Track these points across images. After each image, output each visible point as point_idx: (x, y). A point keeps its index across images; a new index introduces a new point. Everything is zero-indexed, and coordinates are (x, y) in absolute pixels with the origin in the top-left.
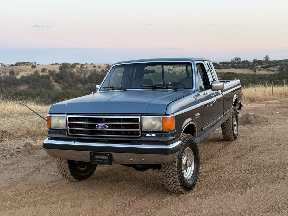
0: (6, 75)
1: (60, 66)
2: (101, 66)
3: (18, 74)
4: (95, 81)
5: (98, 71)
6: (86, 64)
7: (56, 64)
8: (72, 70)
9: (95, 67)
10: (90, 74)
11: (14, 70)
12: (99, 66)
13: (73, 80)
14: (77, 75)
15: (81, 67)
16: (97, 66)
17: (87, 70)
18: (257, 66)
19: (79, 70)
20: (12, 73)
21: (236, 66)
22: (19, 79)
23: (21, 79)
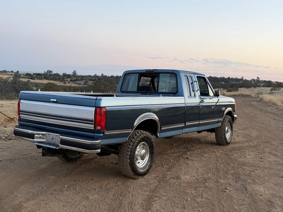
18: (67, 79)
21: (48, 77)
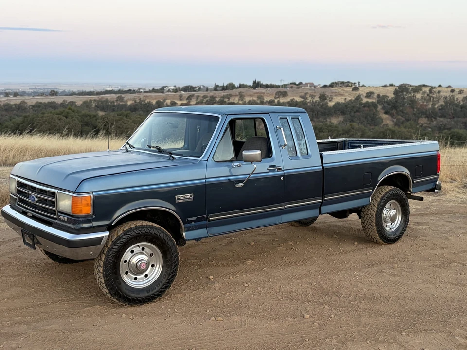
0: (314, 100)
1: (395, 88)
2: (465, 90)
3: (332, 99)
4: (450, 115)
5: (457, 99)
6: (440, 86)
7: (391, 85)
8: (414, 96)
9: (453, 91)
10: (443, 103)
11: (326, 93)
12: (461, 90)
13: (414, 111)
14: (421, 103)
15: (430, 91)
16: (457, 91)
17: (439, 96)
19: (426, 95)
20: (323, 97)
22: (332, 106)
23: (334, 106)
